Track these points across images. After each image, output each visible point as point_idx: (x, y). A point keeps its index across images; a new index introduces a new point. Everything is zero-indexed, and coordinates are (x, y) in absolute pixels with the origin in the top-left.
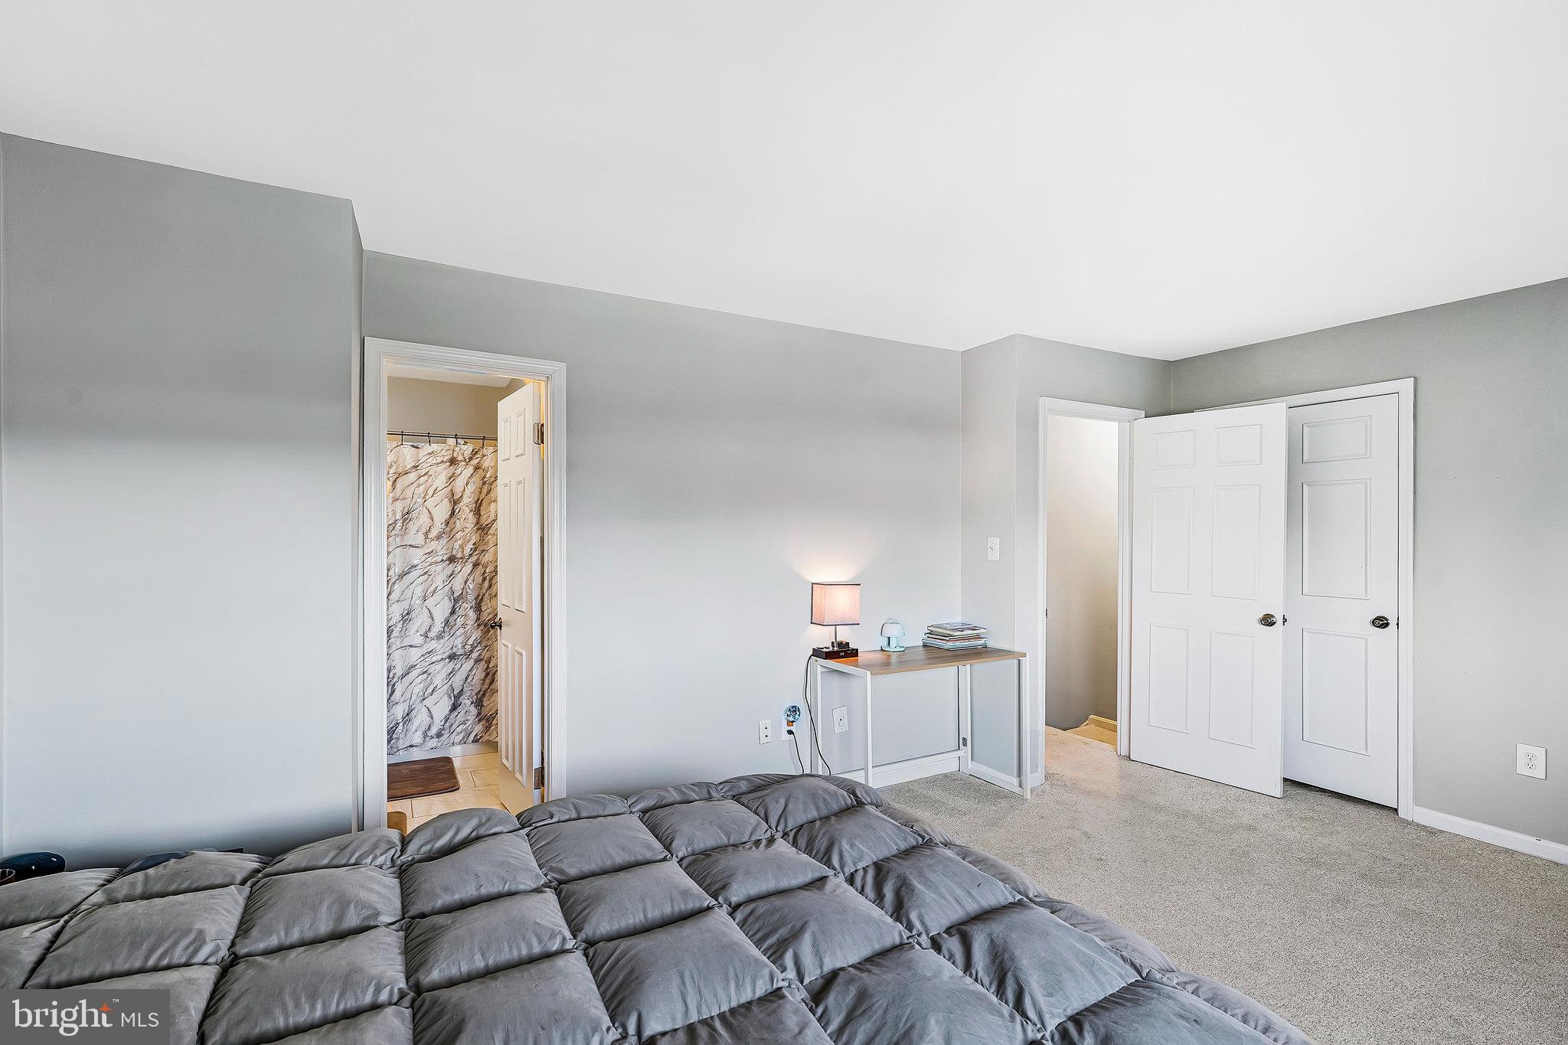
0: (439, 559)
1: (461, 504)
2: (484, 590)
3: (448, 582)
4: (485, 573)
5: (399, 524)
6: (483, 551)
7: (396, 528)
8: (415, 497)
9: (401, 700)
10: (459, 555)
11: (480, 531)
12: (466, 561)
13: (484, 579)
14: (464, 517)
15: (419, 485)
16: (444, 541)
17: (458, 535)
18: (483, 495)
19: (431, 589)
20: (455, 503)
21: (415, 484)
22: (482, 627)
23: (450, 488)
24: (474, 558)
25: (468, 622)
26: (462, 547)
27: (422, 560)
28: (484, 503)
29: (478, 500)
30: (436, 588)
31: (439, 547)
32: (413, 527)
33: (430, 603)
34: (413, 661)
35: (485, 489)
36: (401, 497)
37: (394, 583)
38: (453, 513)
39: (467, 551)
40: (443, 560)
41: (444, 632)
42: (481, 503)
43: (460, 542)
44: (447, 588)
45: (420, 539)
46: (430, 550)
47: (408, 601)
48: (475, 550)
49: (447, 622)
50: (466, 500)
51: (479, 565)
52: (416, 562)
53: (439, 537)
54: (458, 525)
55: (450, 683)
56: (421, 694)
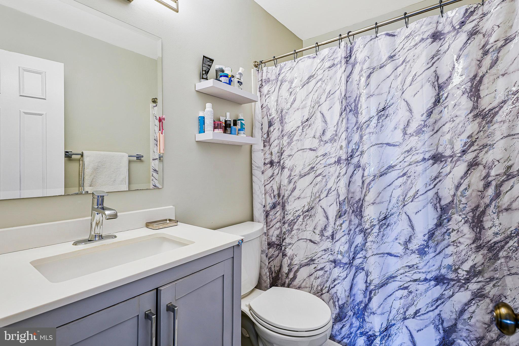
0: (420, 157)
1: (450, 87)
2: (487, 200)
3: (432, 186)
4: (488, 175)
5: (374, 121)
6: (484, 146)
7: (371, 126)
8: (393, 91)
9: (379, 311)
10: (448, 153)
11: (479, 120)
12: (457, 160)
13: (487, 185)
14: (453, 103)
15: (396, 77)
16: (426, 136)
17: (446, 128)
18: (483, 69)
19: (411, 193)
20: (440, 88)
21: (392, 77)
22: (484, 251)
23: (433, 69)
24: (469, 156)
25: (461, 240)
26: (451, 142)
27: (401, 159)
28: (485, 80)
29: (475, 76)
30: (417, 192)
31: (420, 144)
32: (390, 124)
33: (411, 208)
34: (391, 271)
35: (488, 61)
36: (376, 93)
37: (369, 184)
38: (437, 101)
39: (458, 147)
40: (424, 159)
41: (427, 246)
42: (480, 81)
43: (448, 137)
44: (431, 194)
45: (398, 137)
46: (408, 148)
47: (386, 204)
48: (472, 144)
49: (431, 235)
50: (457, 80)
51: (477, 164)
52: (392, 163)
53: (419, 132)
54: (446, 115)
55: (437, 312)
56: (402, 311)
